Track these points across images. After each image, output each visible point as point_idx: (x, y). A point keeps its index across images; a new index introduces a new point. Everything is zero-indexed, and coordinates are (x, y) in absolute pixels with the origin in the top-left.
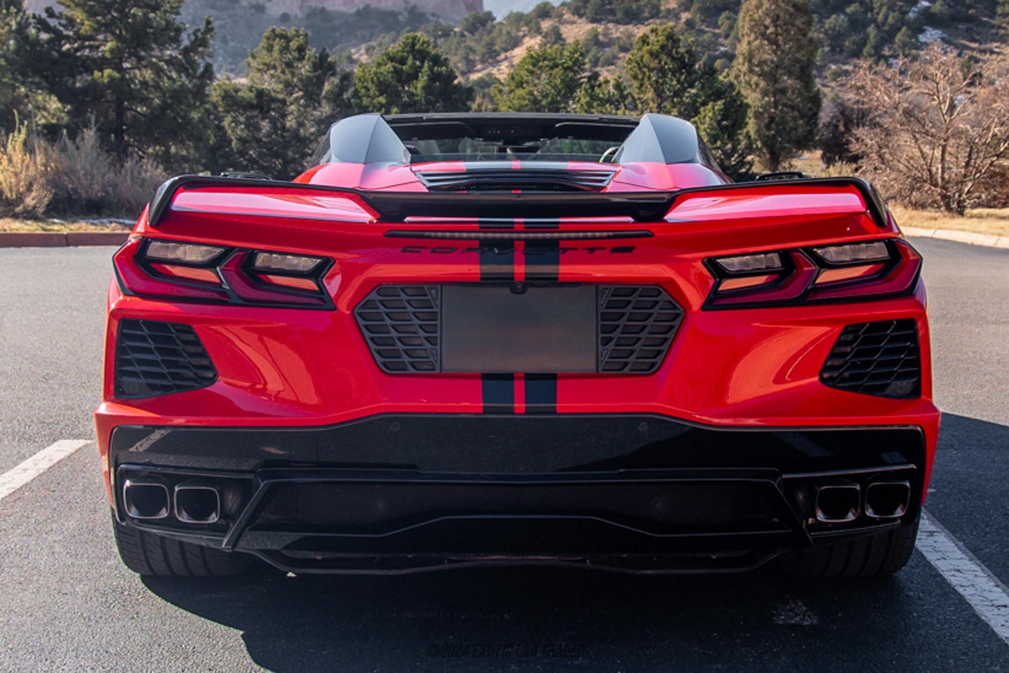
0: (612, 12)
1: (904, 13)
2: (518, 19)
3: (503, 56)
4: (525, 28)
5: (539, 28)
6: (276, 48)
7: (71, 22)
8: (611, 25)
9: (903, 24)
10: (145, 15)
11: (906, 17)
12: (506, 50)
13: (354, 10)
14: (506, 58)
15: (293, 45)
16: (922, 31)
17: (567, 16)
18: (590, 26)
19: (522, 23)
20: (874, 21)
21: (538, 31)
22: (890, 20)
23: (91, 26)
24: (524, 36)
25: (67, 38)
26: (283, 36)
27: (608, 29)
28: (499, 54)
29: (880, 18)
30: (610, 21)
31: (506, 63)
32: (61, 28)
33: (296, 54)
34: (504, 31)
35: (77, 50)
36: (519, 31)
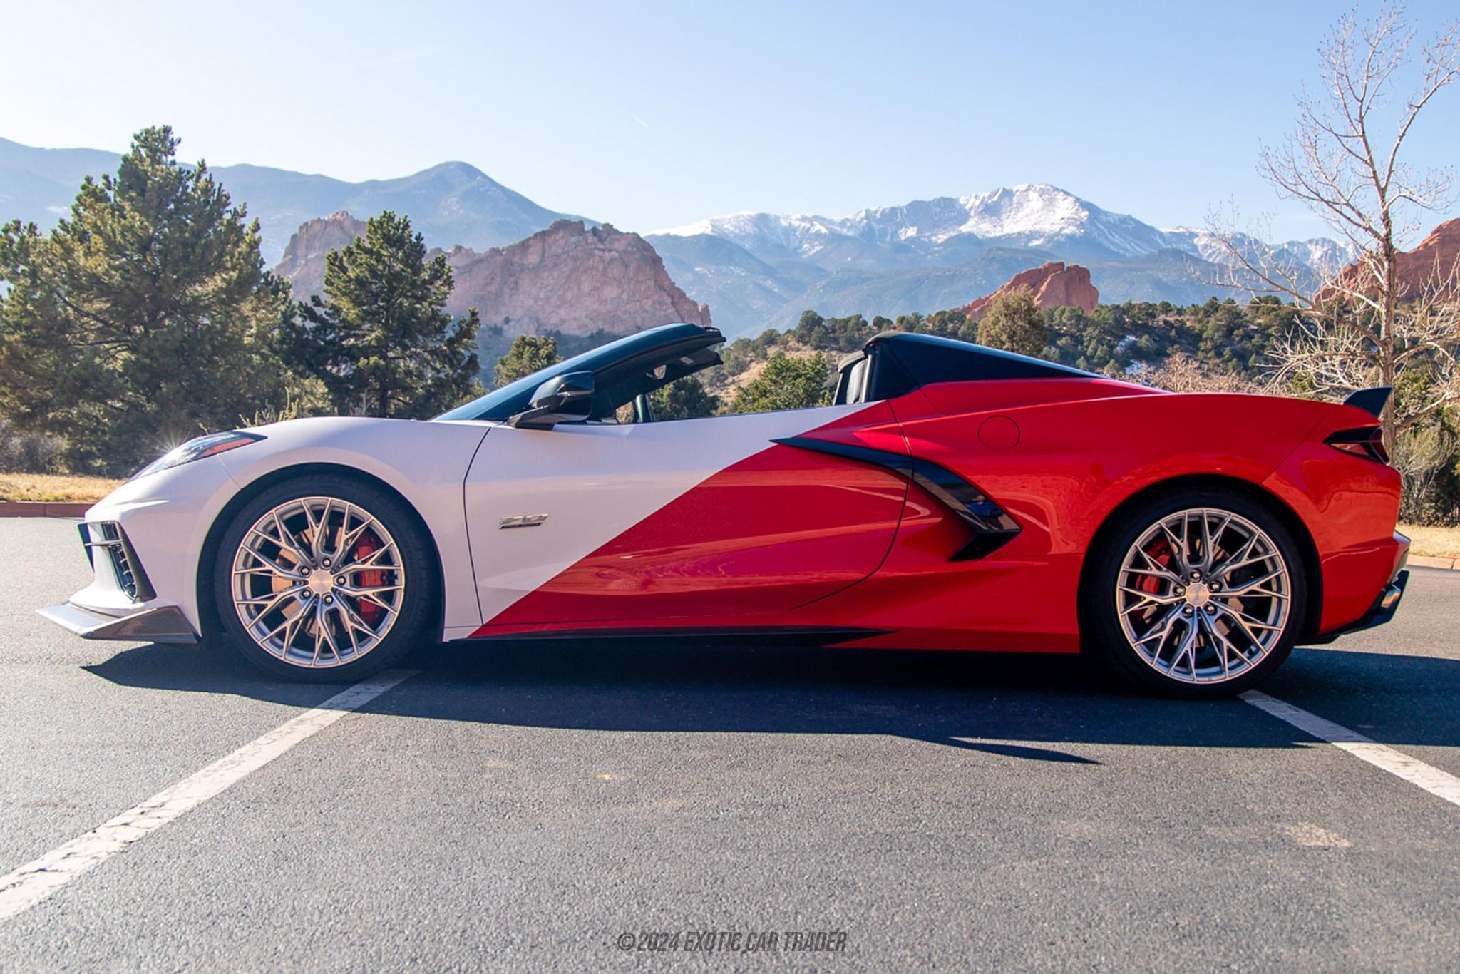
0: (836, 340)
1: (1112, 347)
2: (746, 345)
3: (730, 380)
4: (752, 354)
5: (766, 354)
6: (527, 355)
7: (336, 310)
8: (834, 353)
9: (1111, 357)
11: (1114, 351)
12: (734, 375)
13: (588, 334)
14: (733, 382)
15: (542, 352)
16: (1129, 364)
17: (792, 343)
18: (814, 353)
19: (749, 349)
20: (1084, 354)
21: (765, 357)
22: (1099, 352)
23: (357, 315)
24: (752, 361)
25: (333, 326)
26: (532, 345)
27: (831, 356)
28: (726, 378)
29: (1090, 351)
30: (833, 349)
31: (733, 387)
32: (324, 316)
34: (732, 356)
35: (343, 339)
36: (746, 356)
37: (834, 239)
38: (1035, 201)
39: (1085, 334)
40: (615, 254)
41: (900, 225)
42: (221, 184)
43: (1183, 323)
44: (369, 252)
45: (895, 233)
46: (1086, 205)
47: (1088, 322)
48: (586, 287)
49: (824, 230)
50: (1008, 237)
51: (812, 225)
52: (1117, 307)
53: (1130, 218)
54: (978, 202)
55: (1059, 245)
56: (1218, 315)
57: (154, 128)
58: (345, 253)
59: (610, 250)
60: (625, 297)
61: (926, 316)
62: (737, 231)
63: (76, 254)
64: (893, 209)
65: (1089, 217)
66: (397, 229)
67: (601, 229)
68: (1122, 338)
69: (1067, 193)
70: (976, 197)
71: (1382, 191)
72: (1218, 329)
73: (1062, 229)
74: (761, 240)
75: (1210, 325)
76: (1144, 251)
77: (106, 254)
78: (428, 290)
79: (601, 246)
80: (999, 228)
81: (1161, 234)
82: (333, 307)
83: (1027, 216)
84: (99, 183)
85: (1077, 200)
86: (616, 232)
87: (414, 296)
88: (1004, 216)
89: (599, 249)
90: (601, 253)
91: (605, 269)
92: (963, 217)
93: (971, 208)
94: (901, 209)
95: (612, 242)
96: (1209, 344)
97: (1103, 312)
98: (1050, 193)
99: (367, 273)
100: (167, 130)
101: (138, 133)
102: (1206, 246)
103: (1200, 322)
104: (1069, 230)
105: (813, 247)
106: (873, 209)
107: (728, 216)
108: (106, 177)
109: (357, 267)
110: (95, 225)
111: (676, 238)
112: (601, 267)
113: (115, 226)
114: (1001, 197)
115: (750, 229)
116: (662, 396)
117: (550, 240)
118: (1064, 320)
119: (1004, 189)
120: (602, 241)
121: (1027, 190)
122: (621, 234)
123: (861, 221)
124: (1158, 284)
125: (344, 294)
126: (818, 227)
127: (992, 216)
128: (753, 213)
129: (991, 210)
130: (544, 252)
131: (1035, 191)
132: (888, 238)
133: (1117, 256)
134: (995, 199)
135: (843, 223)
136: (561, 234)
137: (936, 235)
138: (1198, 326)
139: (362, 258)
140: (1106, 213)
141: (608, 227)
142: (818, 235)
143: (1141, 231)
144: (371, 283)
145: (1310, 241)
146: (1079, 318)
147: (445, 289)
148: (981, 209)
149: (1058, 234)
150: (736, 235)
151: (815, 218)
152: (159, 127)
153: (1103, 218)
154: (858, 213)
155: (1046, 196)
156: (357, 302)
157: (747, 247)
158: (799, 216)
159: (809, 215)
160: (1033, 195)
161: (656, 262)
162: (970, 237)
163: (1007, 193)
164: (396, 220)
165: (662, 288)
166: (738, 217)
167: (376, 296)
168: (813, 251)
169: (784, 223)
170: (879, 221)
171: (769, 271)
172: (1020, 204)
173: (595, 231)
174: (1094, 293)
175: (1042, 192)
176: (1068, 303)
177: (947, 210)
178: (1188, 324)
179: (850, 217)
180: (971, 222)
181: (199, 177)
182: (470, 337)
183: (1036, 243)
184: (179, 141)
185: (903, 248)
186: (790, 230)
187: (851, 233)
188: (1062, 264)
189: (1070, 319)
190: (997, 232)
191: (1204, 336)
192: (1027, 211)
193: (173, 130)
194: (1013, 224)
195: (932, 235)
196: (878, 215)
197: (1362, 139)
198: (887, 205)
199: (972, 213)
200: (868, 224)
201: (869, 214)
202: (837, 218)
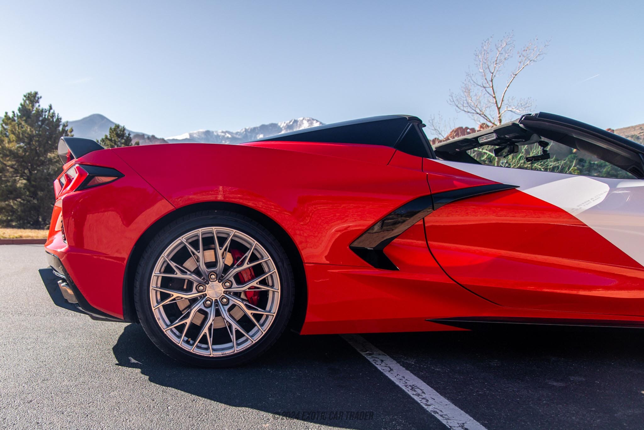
37: (234, 139)
41: (257, 134)
42: (58, 114)
44: (111, 140)
45: (255, 137)
49: (230, 136)
51: (226, 134)
54: (285, 125)
57: (31, 92)
58: (101, 141)
62: (199, 137)
63: (4, 143)
64: (254, 128)
66: (121, 131)
67: (150, 137)
69: (317, 121)
70: (285, 123)
71: (499, 109)
77: (16, 142)
84: (11, 115)
86: (156, 138)
92: (280, 129)
93: (283, 127)
94: (257, 128)
95: (155, 142)
100: (36, 93)
101: (25, 94)
106: (247, 128)
107: (195, 132)
108: (13, 112)
109: (106, 146)
110: (12, 131)
111: (177, 140)
113: (19, 131)
114: (293, 123)
115: (204, 136)
120: (151, 142)
121: (303, 119)
122: (158, 139)
123: (243, 132)
126: (228, 135)
127: (290, 129)
128: (204, 130)
129: (289, 127)
131: (305, 120)
132: (253, 138)
134: (291, 123)
135: (237, 133)
136: (137, 138)
139: (108, 142)
141: (153, 136)
142: (228, 138)
148: (286, 127)
150: (199, 139)
151: (227, 132)
152: (33, 92)
154: (242, 130)
155: (310, 122)
158: (221, 131)
159: (224, 131)
160: (305, 122)
163: (296, 121)
164: (120, 128)
166: (200, 132)
169: (215, 134)
170: (250, 132)
172: (300, 124)
173: (148, 138)
175: (308, 121)
177: (274, 127)
179: (239, 131)
181: (49, 112)
184: (41, 97)
186: (218, 136)
187: (239, 137)
193: (38, 93)
196: (249, 130)
197: (492, 88)
198: (252, 126)
199: (283, 129)
200: (246, 134)
201: (246, 130)
202: (235, 131)
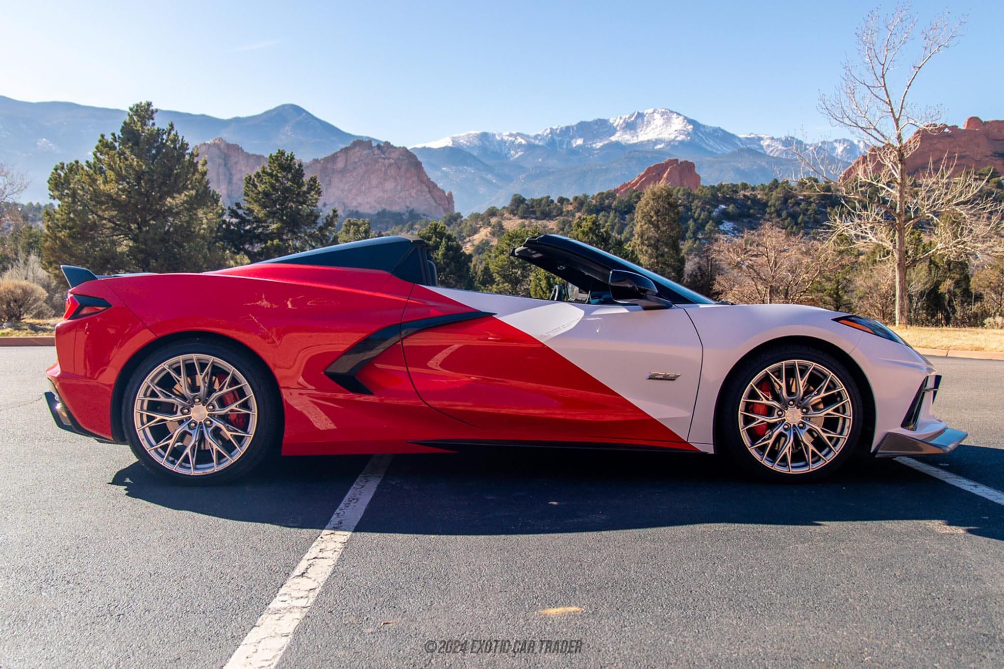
0: (534, 212)
1: (710, 213)
2: (476, 217)
3: (467, 239)
4: (481, 223)
5: (490, 222)
6: (352, 231)
7: (251, 211)
8: (533, 221)
9: (710, 219)
10: (297, 207)
11: (712, 215)
12: (469, 236)
13: (377, 212)
14: (470, 241)
15: (362, 229)
16: (721, 223)
17: (506, 215)
18: (520, 221)
19: (479, 219)
20: (692, 217)
21: (489, 224)
22: (702, 216)
23: (265, 214)
24: (481, 227)
25: (249, 222)
26: (355, 224)
27: (531, 223)
28: (465, 239)
29: (696, 215)
30: (532, 218)
31: (469, 244)
32: (244, 216)
33: (363, 235)
34: (468, 225)
35: (255, 229)
36: (477, 224)
37: (530, 147)
38: (658, 120)
39: (693, 204)
40: (392, 161)
41: (572, 138)
42: (183, 137)
43: (755, 196)
44: (270, 175)
45: (569, 143)
46: (691, 122)
47: (695, 197)
48: (374, 182)
49: (524, 142)
50: (642, 144)
51: (516, 139)
52: (713, 187)
53: (719, 128)
54: (622, 121)
55: (674, 147)
56: (778, 190)
57: (141, 103)
58: (255, 176)
59: (389, 159)
60: (399, 188)
61: (591, 196)
62: (468, 144)
63: (98, 183)
64: (568, 128)
65: (693, 129)
66: (287, 160)
67: (382, 145)
68: (717, 206)
69: (679, 114)
70: (621, 118)
72: (778, 199)
73: (676, 137)
74: (484, 149)
75: (773, 197)
76: (728, 150)
77: (117, 182)
78: (307, 197)
79: (383, 156)
80: (636, 138)
81: (740, 139)
82: (249, 209)
83: (653, 129)
84: (109, 138)
85: (686, 118)
86: (392, 147)
87: (298, 201)
88: (639, 130)
89: (382, 158)
90: (383, 161)
91: (386, 170)
92: (612, 131)
93: (617, 126)
94: (572, 127)
95: (390, 153)
96: (773, 209)
97: (704, 190)
98: (668, 115)
99: (269, 188)
100: (149, 104)
101: (132, 106)
102: (768, 146)
103: (766, 195)
104: (680, 138)
105: (517, 153)
106: (554, 128)
107: (462, 135)
108: (113, 135)
110: (109, 165)
111: (430, 149)
112: (383, 169)
113: (121, 164)
114: (637, 118)
115: (476, 142)
116: (438, 255)
117: (351, 153)
118: (679, 196)
119: (638, 113)
120: (384, 153)
121: (654, 112)
122: (395, 148)
123: (547, 135)
124: (738, 171)
125: (256, 201)
126: (520, 140)
127: (631, 130)
128: (478, 132)
129: (630, 126)
130: (347, 161)
131: (658, 113)
132: (565, 146)
133: (711, 154)
134: (633, 119)
135: (536, 137)
136: (357, 149)
137: (595, 143)
138: (765, 198)
139: (266, 179)
140: (704, 126)
141: (387, 144)
142: (520, 145)
143: (726, 137)
144: (272, 194)
145: (836, 141)
146: (689, 194)
147: (316, 196)
148: (624, 125)
149: (674, 140)
150: (468, 147)
151: (519, 134)
152: (144, 102)
153: (702, 129)
154: (545, 131)
155: (665, 116)
156: (264, 206)
157: (475, 154)
158: (507, 133)
159: (514, 132)
160: (657, 116)
161: (418, 165)
162: (617, 144)
163: (640, 115)
164: (286, 155)
165: (422, 182)
166: (469, 135)
167: (274, 203)
168: (517, 156)
169: (498, 138)
170: (558, 135)
171: (489, 169)
172: (649, 122)
173: (379, 146)
174: (698, 178)
175: (663, 114)
176: (682, 185)
177: (601, 127)
178: (759, 196)
179: (540, 133)
180: (618, 134)
181: (169, 133)
182: (333, 225)
183: (659, 146)
184: (157, 111)
185: (574, 152)
186: (502, 142)
187: (541, 143)
188: (677, 160)
189: (683, 195)
190: (635, 140)
191: (769, 204)
192: (653, 126)
193: (153, 104)
194: (644, 135)
195: (593, 143)
196: (558, 131)
198: (563, 125)
199: (618, 128)
200: (552, 137)
201: (552, 131)
202: (532, 134)
